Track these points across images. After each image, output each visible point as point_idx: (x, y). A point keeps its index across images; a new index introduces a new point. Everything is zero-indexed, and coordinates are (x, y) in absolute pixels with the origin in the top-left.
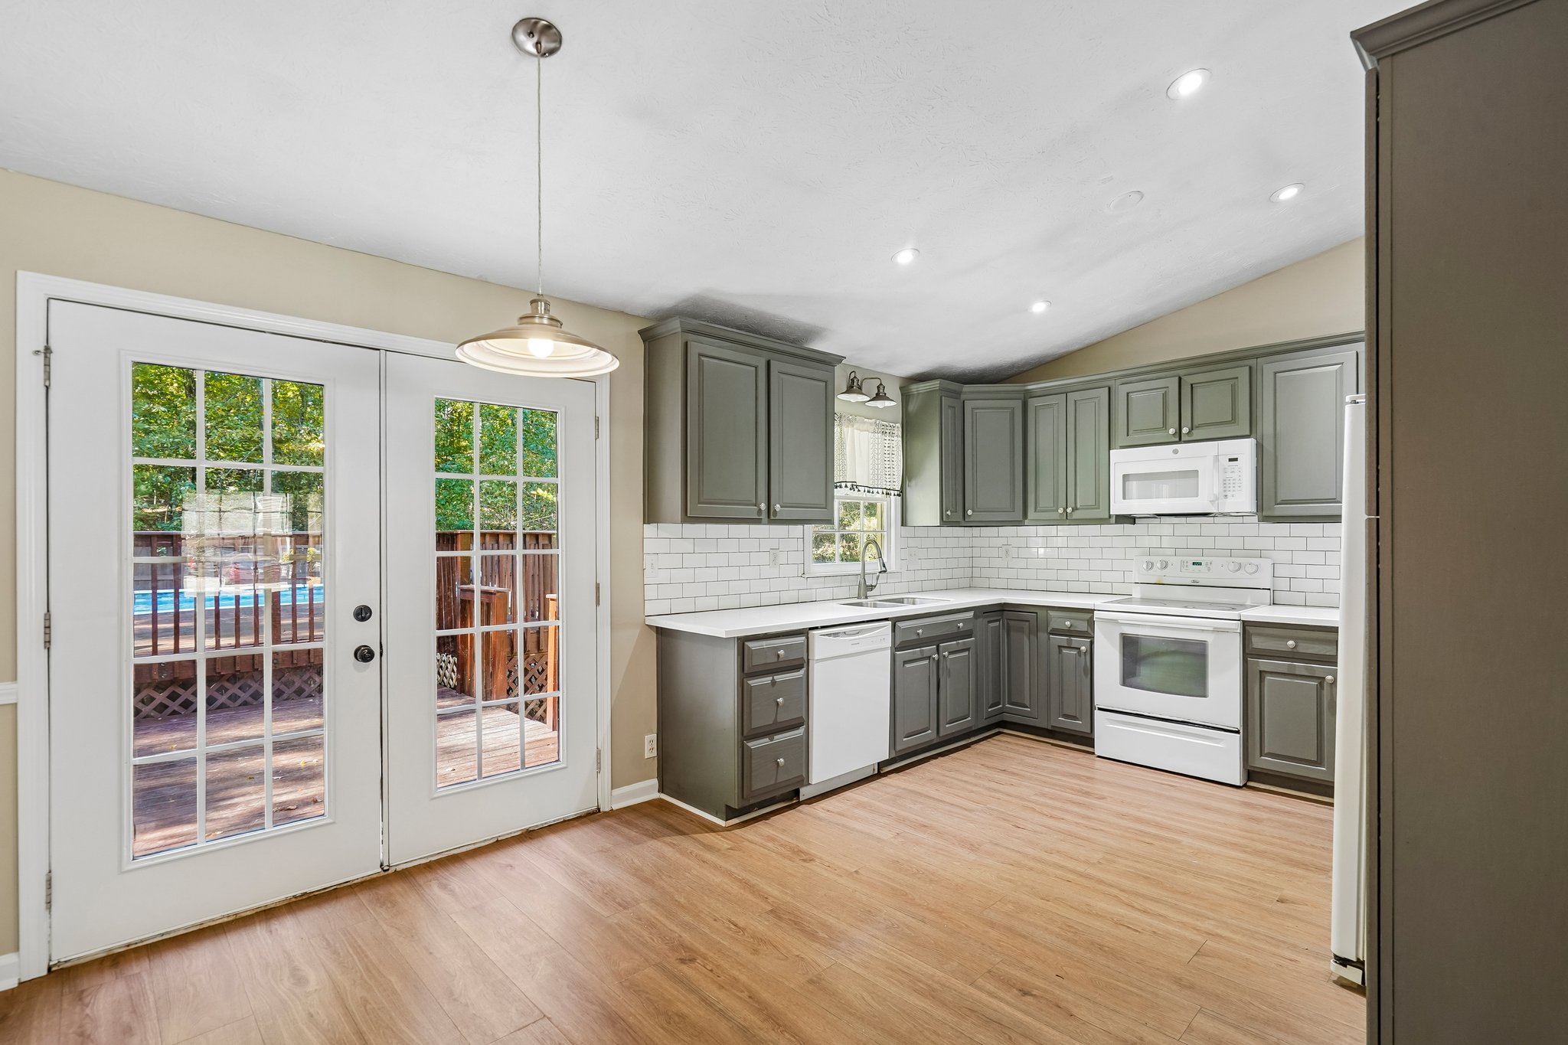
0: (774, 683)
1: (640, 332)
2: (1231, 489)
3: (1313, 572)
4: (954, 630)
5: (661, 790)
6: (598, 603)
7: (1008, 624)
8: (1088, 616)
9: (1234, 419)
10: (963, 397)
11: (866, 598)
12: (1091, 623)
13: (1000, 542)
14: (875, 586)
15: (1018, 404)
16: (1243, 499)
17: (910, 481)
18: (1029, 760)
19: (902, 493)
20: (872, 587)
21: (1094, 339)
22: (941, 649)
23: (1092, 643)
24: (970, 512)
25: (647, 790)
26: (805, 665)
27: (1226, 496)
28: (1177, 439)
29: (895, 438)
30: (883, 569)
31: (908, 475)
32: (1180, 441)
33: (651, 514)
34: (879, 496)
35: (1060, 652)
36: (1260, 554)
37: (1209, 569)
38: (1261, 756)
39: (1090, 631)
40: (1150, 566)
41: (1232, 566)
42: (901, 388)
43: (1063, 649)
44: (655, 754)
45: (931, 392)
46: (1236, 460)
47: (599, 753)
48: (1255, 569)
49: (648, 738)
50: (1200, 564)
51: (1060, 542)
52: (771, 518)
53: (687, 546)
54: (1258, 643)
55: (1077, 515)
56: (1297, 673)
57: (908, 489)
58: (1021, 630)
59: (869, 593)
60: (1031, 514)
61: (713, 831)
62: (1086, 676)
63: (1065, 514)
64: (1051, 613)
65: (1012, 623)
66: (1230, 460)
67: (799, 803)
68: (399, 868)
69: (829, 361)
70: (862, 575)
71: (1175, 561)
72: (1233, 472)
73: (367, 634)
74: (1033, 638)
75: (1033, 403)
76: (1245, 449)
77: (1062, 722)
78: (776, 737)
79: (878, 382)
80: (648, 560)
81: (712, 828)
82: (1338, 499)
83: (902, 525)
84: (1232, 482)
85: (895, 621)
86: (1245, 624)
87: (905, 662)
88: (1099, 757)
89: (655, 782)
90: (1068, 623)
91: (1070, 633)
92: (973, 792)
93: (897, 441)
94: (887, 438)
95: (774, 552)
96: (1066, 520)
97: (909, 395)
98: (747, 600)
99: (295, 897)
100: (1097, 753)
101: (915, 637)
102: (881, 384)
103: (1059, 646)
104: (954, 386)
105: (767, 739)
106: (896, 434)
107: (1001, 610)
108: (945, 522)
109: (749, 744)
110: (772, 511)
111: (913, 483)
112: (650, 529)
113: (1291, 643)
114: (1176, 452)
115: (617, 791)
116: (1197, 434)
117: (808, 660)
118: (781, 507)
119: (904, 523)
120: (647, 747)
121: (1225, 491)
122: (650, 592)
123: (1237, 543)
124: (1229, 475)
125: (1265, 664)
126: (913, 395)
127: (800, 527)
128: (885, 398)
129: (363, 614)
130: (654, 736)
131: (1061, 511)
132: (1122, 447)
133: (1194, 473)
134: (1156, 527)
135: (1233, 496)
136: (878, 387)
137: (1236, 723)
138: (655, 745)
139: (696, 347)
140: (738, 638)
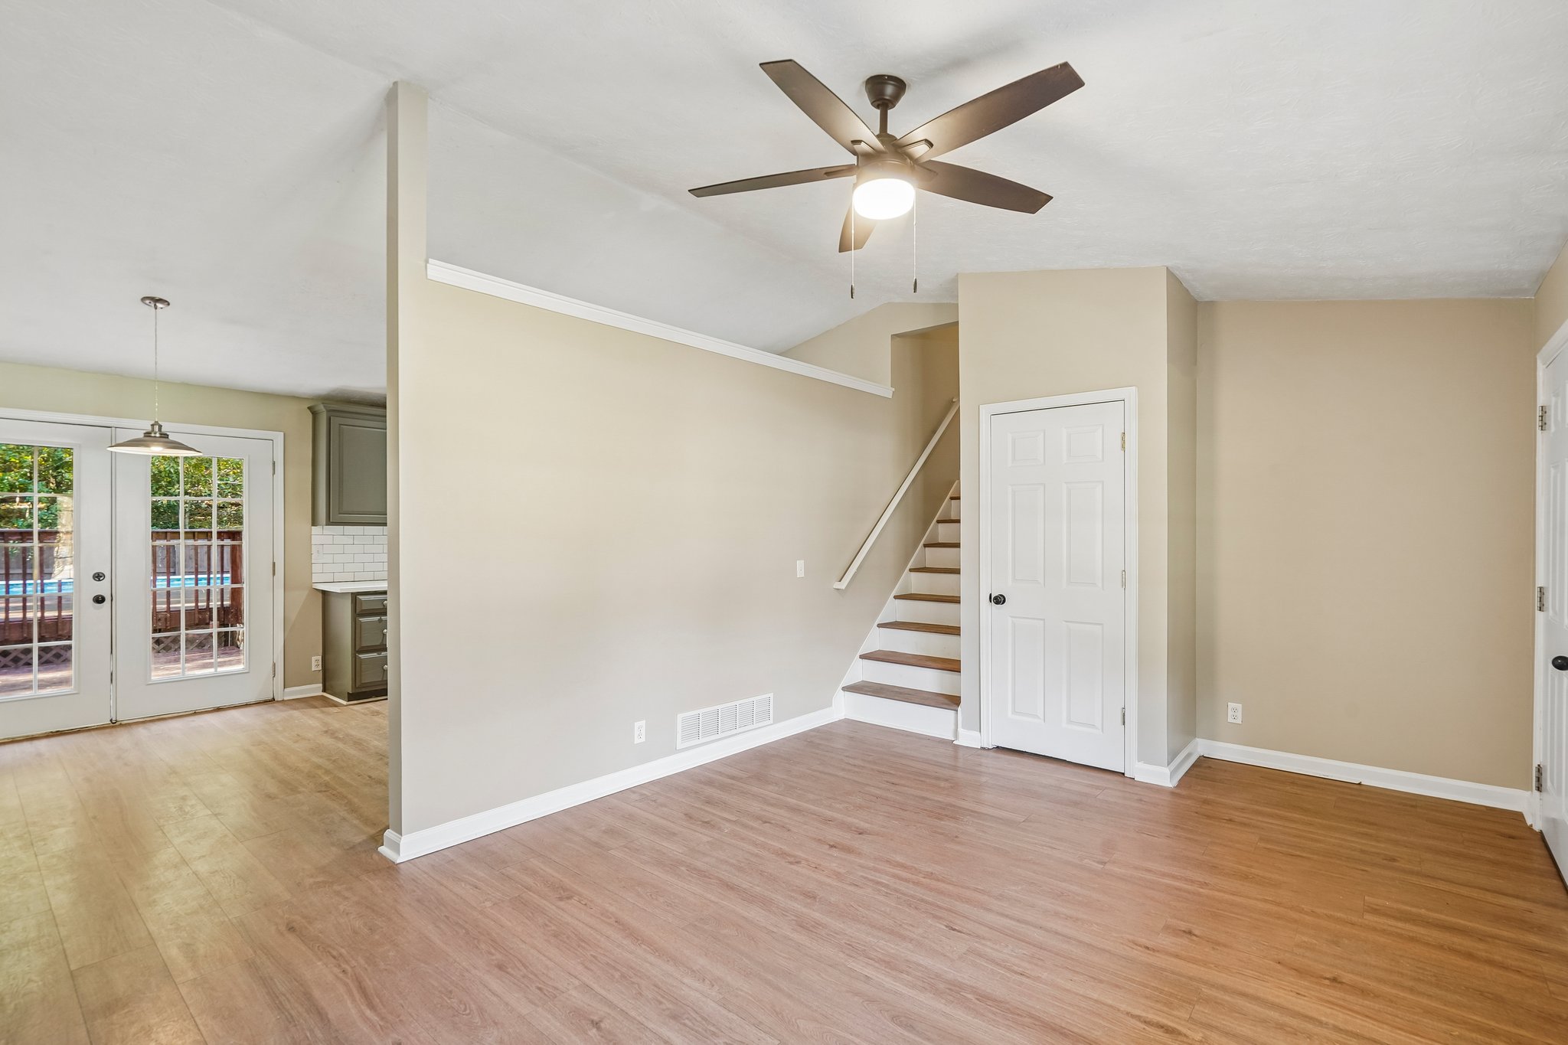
1: (308, 408)
5: (324, 690)
6: (274, 574)
25: (316, 689)
33: (314, 523)
44: (320, 668)
47: (274, 665)
49: (314, 659)
53: (348, 540)
61: (336, 706)
68: (123, 723)
73: (102, 588)
80: (315, 548)
81: (336, 705)
89: (320, 685)
99: (52, 732)
109: (359, 656)
112: (314, 530)
115: (287, 690)
120: (314, 664)
122: (315, 568)
129: (98, 577)
130: (320, 658)
138: (320, 663)
139: (335, 421)
140: (352, 593)
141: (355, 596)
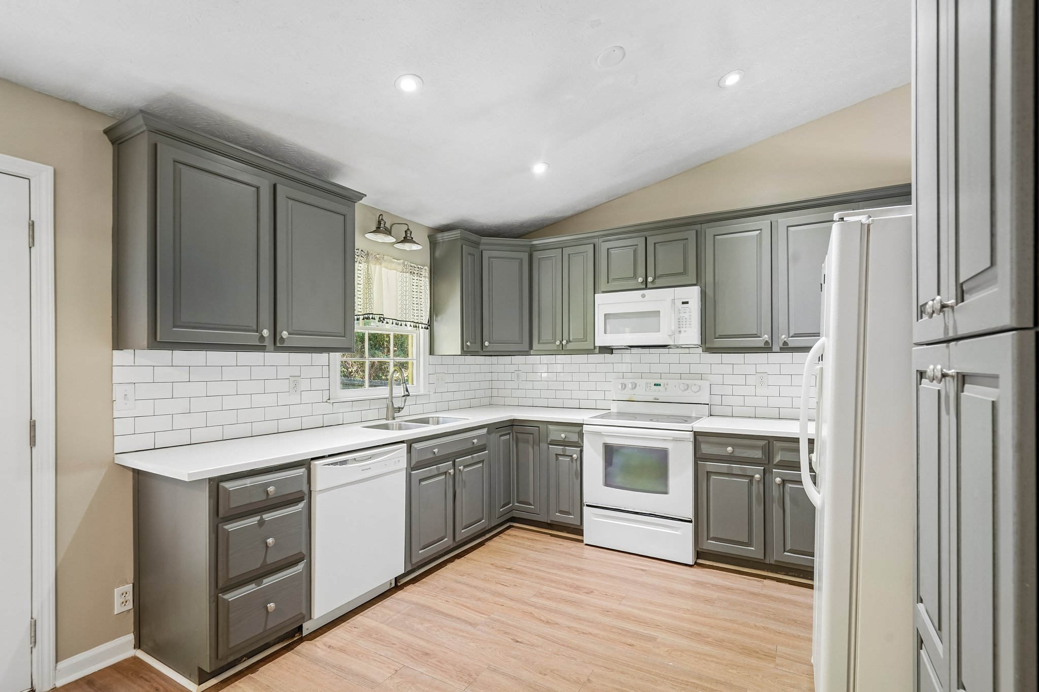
0: (261, 523)
1: (107, 132)
2: (684, 326)
3: (738, 390)
4: (469, 446)
5: (138, 645)
6: (33, 442)
7: (516, 436)
8: (578, 429)
9: (684, 273)
10: (481, 247)
11: (394, 419)
12: (581, 435)
13: (512, 368)
14: (402, 408)
15: (525, 256)
16: (692, 335)
17: (436, 316)
18: (532, 554)
19: (430, 326)
20: (400, 409)
21: (583, 207)
22: (457, 464)
23: (581, 451)
24: (487, 344)
25: (120, 647)
26: (306, 497)
27: (680, 331)
28: (644, 287)
29: (423, 279)
30: (406, 393)
31: (435, 310)
32: (646, 288)
33: (119, 342)
34: (409, 328)
35: (557, 459)
36: (701, 377)
37: (666, 389)
38: (708, 540)
39: (580, 441)
40: (624, 386)
41: (682, 387)
42: (429, 237)
43: (559, 456)
44: (130, 606)
45: (453, 242)
46: (687, 303)
47: (34, 625)
48: (698, 389)
49: (117, 591)
50: (660, 385)
51: (559, 368)
52: (278, 345)
53: (183, 375)
54: (706, 449)
55: (570, 346)
56: (735, 472)
57: (435, 323)
58: (527, 442)
59: (396, 415)
60: (536, 346)
62: (577, 479)
63: (561, 345)
64: (550, 427)
65: (520, 436)
66: (683, 303)
67: (302, 640)
69: (350, 198)
70: (390, 399)
71: (641, 383)
72: (684, 313)
74: (536, 448)
75: (537, 255)
76: (693, 294)
77: (558, 517)
78: (265, 581)
79: (405, 228)
80: (118, 392)
82: (759, 335)
83: (430, 354)
84: (684, 320)
85: (410, 443)
86: (696, 434)
87: (421, 480)
88: (586, 545)
89: (129, 638)
90: (563, 435)
91: (565, 443)
92: (479, 599)
93: (425, 282)
94: (415, 278)
95: (295, 381)
96: (562, 350)
97: (436, 243)
98: (258, 428)
100: (585, 542)
101: (431, 456)
102: (408, 229)
103: (556, 454)
104: (474, 237)
105: (253, 585)
106: (424, 275)
107: (512, 424)
108: (465, 352)
109: (226, 597)
110: (278, 338)
111: (439, 318)
112: (121, 357)
113: (730, 449)
114: (643, 296)
115: (62, 664)
116: (659, 282)
117: (310, 492)
118: (289, 334)
119: (432, 352)
120: (117, 600)
121: (679, 327)
122: (120, 427)
123: (684, 369)
124: (682, 315)
125: (710, 466)
126: (439, 242)
127: (325, 355)
128: (411, 241)
130: (129, 587)
131: (558, 343)
132: (604, 292)
133: (657, 313)
134: (628, 356)
135: (685, 331)
136: (406, 232)
137: (690, 515)
138: (130, 597)
139: (168, 152)
140: (210, 480)
141: (216, 484)
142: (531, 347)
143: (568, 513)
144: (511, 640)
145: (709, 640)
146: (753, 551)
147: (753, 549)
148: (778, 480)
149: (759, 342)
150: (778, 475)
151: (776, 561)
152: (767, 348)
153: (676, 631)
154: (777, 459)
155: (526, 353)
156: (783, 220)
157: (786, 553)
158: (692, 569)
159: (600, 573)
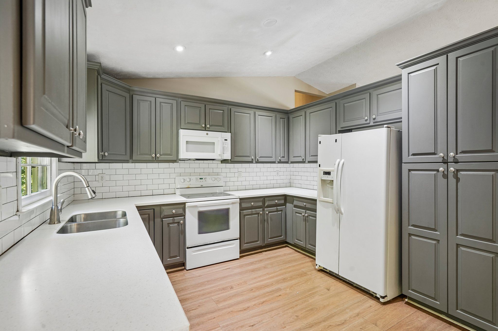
2: (225, 150)
8: (183, 206)
9: (223, 126)
10: (101, 80)
12: (184, 209)
15: (128, 96)
16: (228, 156)
21: (160, 76)
23: (185, 218)
24: (106, 154)
27: (224, 153)
28: (204, 129)
32: (205, 130)
35: (168, 226)
37: (205, 180)
38: (244, 245)
39: (183, 213)
40: (184, 180)
41: (213, 179)
43: (169, 224)
48: (220, 179)
50: (202, 179)
54: (244, 205)
56: (253, 213)
60: (135, 157)
62: (182, 234)
63: (155, 157)
64: (163, 208)
66: (225, 140)
71: (194, 178)
72: (226, 144)
74: (152, 223)
75: (136, 98)
82: (250, 156)
84: (225, 148)
86: (240, 199)
90: (174, 211)
91: (173, 216)
96: (156, 160)
100: (187, 269)
103: (168, 223)
108: (99, 160)
113: (252, 203)
114: (207, 134)
116: (212, 128)
121: (223, 151)
124: (225, 145)
125: (245, 212)
131: (154, 155)
132: (184, 129)
133: (214, 143)
135: (226, 153)
137: (238, 236)
142: (131, 157)
143: (176, 256)
144: (250, 328)
145: (289, 279)
146: (259, 243)
147: (259, 242)
148: (267, 212)
149: (249, 159)
150: (267, 210)
151: (266, 244)
152: (251, 162)
153: (279, 282)
154: (266, 204)
155: (127, 161)
156: (258, 112)
157: (269, 240)
158: (240, 260)
159: (219, 278)
